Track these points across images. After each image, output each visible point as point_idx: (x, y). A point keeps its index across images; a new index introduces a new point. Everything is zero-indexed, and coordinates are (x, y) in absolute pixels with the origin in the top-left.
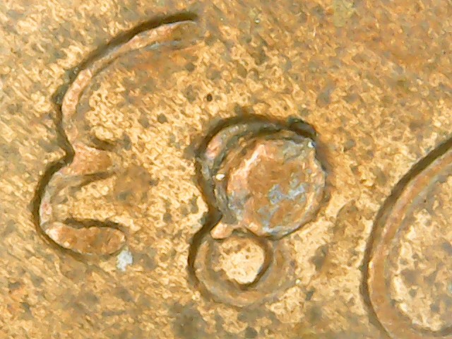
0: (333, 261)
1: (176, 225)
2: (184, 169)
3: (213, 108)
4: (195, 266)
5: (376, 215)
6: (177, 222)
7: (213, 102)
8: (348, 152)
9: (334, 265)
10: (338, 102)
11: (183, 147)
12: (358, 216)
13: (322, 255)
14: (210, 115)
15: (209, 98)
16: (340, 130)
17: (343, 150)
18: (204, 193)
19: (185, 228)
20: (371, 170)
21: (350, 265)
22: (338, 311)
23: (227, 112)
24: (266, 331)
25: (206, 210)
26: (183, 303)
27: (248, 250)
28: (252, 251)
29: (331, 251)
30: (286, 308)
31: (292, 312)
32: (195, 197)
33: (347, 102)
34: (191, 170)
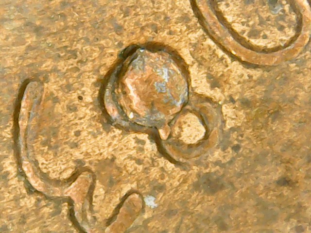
0: (219, 75)
1: (146, 159)
2: (115, 136)
3: (88, 99)
4: (177, 160)
5: (205, 34)
6: (145, 157)
7: (84, 97)
8: (158, 31)
9: (222, 75)
10: (125, 21)
11: (102, 130)
12: (200, 46)
13: (212, 79)
14: (91, 103)
15: (80, 98)
16: (143, 29)
17: (155, 33)
18: (136, 132)
19: (151, 155)
20: (176, 23)
21: (227, 66)
22: (252, 88)
23: (95, 92)
24: (240, 138)
25: (147, 135)
26: (196, 180)
27: (185, 123)
28: (187, 120)
29: (212, 73)
30: (233, 119)
31: (237, 116)
32: (135, 138)
33: (128, 16)
34: (118, 132)
